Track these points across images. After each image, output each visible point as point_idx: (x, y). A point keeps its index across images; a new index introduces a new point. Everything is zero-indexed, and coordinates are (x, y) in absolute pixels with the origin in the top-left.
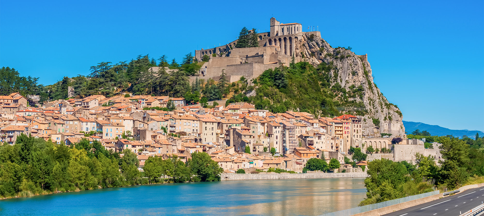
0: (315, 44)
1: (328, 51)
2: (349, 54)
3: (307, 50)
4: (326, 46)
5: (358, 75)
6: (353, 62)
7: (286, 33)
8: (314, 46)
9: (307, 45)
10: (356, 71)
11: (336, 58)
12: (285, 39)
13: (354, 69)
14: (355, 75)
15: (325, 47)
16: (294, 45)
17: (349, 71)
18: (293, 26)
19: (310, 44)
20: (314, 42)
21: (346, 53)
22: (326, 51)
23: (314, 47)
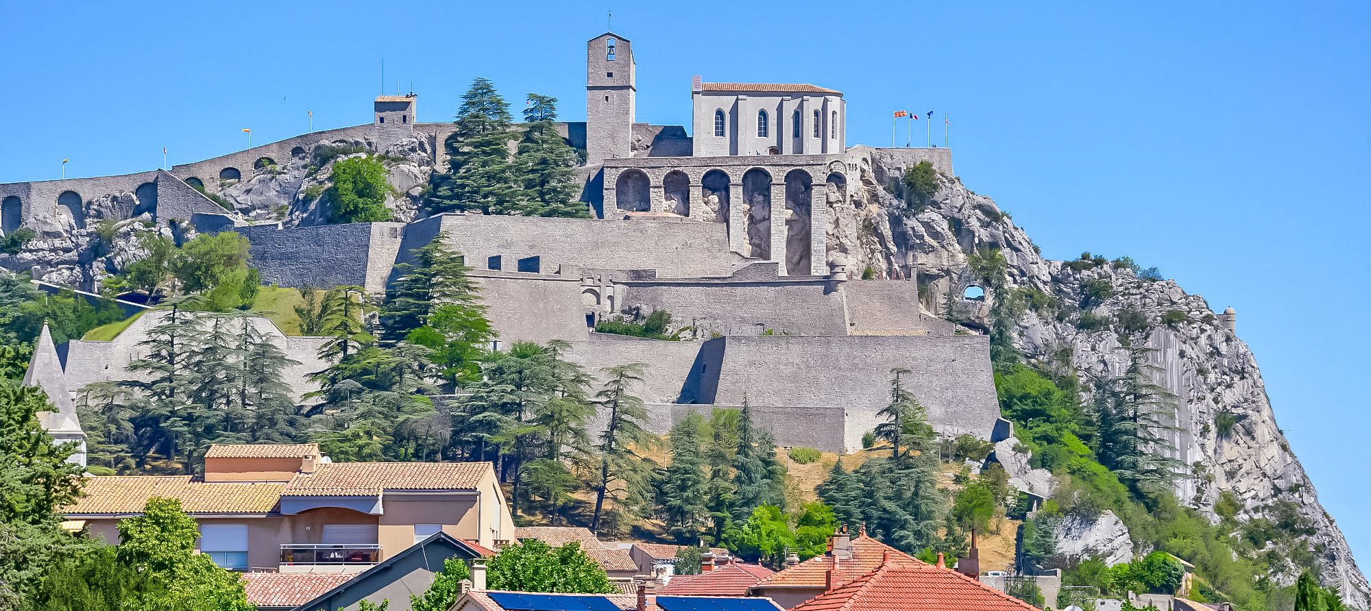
0: (945, 225)
1: (1023, 274)
2: (1173, 303)
3: (890, 263)
4: (1016, 244)
5: (1249, 433)
6: (1212, 354)
7: (753, 145)
8: (936, 235)
9: (886, 229)
10: (1240, 411)
11: (1087, 325)
12: (757, 182)
13: (1229, 397)
14: (1228, 436)
15: (1005, 252)
16: (821, 223)
17: (1203, 408)
18: (790, 106)
19: (911, 223)
20: (930, 214)
21: (1155, 297)
22: (1011, 275)
23: (934, 243)
